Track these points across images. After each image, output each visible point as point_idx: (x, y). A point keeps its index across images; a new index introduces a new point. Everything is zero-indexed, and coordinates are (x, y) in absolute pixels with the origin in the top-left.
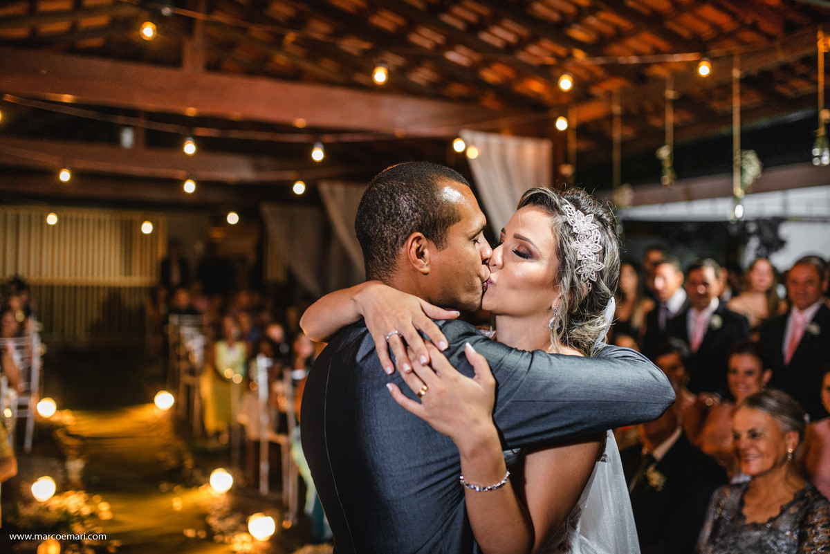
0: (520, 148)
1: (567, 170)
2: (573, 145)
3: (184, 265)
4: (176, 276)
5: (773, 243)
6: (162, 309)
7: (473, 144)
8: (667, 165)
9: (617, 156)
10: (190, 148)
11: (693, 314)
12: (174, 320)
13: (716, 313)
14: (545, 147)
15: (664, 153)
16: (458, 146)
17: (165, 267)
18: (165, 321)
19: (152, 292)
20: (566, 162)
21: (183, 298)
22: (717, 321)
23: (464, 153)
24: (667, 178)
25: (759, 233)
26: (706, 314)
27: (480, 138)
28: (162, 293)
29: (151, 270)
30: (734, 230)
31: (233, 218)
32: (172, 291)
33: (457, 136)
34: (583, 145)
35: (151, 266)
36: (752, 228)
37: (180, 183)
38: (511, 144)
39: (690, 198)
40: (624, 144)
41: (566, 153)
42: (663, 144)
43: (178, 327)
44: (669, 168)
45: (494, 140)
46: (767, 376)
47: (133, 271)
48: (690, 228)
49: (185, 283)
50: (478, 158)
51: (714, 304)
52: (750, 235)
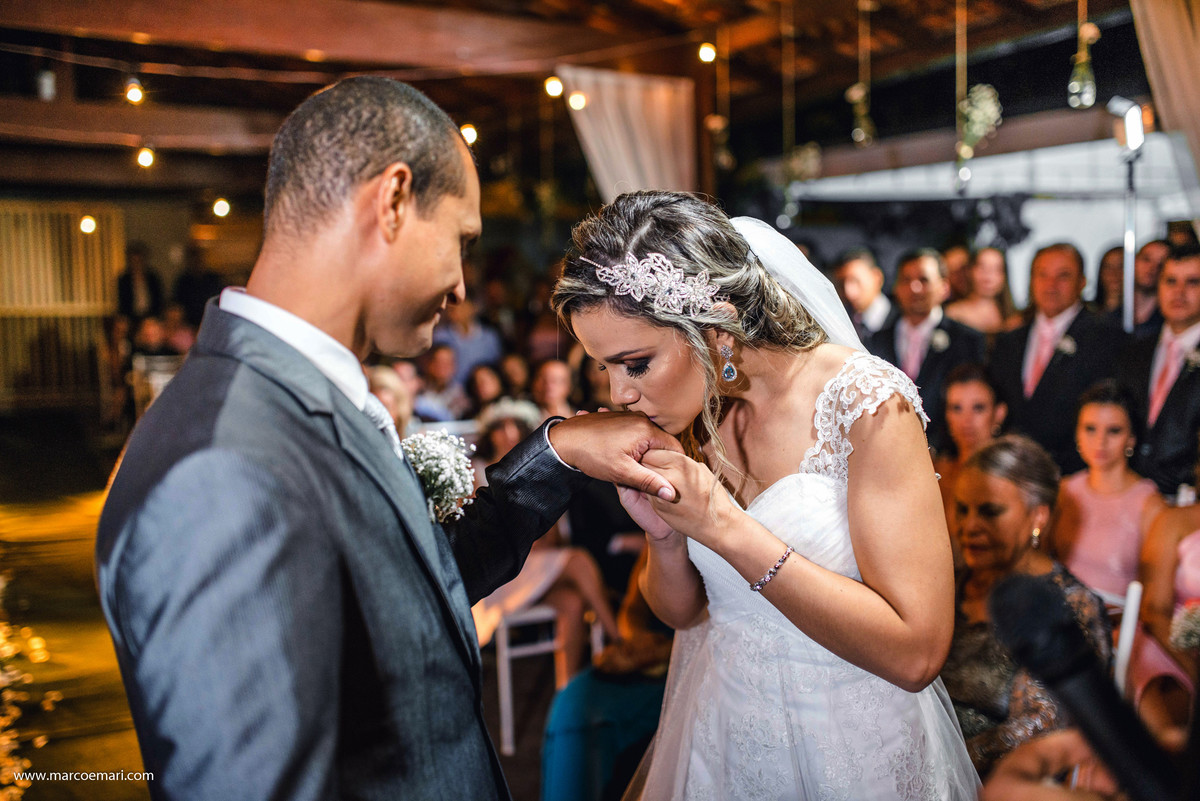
0: (647, 91)
1: (716, 123)
2: (725, 88)
3: (153, 282)
4: (142, 300)
5: (1013, 233)
6: (123, 349)
7: (578, 88)
8: (862, 111)
9: (788, 102)
10: (135, 94)
11: (904, 327)
12: (140, 363)
13: (940, 327)
14: (684, 89)
15: (857, 94)
16: (553, 88)
17: (125, 285)
18: (128, 366)
19: (108, 323)
20: (715, 112)
21: (152, 332)
22: (941, 340)
23: (562, 100)
24: (861, 134)
25: (995, 218)
26: (925, 329)
27: (586, 77)
28: (122, 326)
29: (104, 292)
30: (960, 212)
31: (222, 208)
32: (136, 322)
33: (552, 74)
34: (740, 87)
35: (104, 284)
36: (986, 210)
37: (130, 153)
38: (633, 85)
39: (896, 165)
40: (800, 83)
41: (715, 99)
42: (854, 81)
43: (146, 374)
44: (865, 116)
45: (608, 79)
46: (1001, 412)
47: (76, 293)
48: (898, 210)
49: (156, 310)
50: (586, 109)
51: (936, 315)
52: (982, 220)
